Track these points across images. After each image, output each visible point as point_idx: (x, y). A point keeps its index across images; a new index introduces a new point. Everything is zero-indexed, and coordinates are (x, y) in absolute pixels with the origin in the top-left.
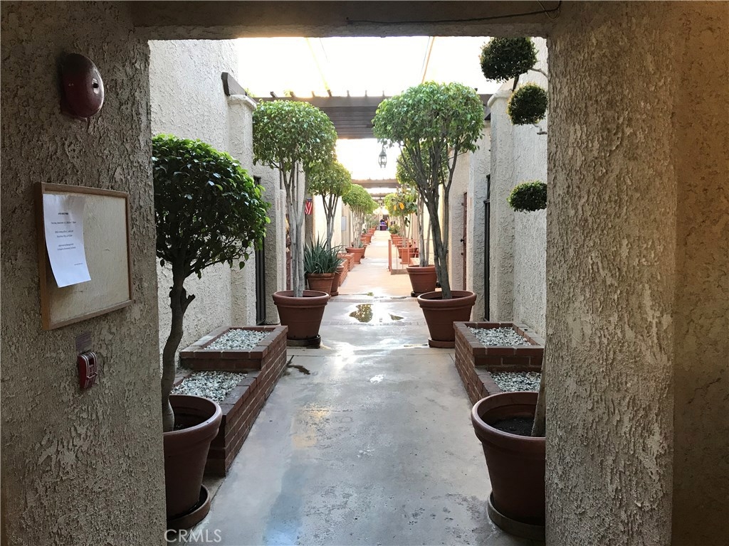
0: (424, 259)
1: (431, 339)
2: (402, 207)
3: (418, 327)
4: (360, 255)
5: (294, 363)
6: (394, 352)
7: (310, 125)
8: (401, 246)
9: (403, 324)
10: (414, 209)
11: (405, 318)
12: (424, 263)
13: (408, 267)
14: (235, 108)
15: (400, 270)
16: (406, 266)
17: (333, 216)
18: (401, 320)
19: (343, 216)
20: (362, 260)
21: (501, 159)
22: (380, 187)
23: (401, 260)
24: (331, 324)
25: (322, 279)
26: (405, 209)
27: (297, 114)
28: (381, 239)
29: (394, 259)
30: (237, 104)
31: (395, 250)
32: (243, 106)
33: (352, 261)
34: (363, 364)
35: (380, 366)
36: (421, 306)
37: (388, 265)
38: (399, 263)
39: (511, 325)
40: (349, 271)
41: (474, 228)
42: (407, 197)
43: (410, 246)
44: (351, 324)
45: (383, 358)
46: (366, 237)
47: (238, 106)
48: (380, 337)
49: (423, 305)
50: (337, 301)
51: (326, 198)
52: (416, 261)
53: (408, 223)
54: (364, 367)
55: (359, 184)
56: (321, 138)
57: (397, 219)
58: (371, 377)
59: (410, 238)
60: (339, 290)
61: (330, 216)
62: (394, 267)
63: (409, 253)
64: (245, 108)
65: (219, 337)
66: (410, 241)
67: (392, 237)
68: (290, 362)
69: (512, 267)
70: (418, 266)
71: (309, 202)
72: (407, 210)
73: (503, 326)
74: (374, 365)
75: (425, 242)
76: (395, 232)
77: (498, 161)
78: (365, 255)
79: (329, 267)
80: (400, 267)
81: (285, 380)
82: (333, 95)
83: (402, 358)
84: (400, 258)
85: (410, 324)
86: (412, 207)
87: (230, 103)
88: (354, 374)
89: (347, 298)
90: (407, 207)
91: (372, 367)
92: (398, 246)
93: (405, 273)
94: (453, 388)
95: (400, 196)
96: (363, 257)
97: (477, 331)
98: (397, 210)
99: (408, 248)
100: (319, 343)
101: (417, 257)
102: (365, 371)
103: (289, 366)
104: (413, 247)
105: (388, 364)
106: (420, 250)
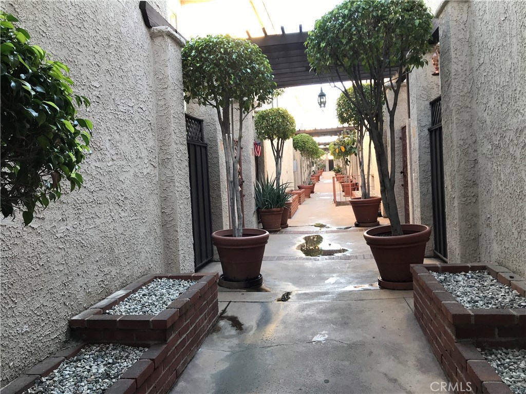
0: (365, 192)
1: (380, 278)
2: (343, 150)
3: (364, 262)
4: (309, 191)
5: (229, 313)
6: (342, 295)
7: (239, 56)
8: (343, 182)
9: (348, 258)
10: (353, 151)
11: (350, 250)
12: (366, 195)
13: (350, 200)
14: (158, 40)
15: (343, 202)
16: (349, 199)
17: (281, 157)
18: (346, 253)
19: (294, 160)
20: (311, 195)
21: (457, 71)
22: (324, 135)
23: (344, 194)
24: (276, 260)
25: (272, 213)
26: (346, 151)
27: (224, 45)
28: (328, 177)
29: (338, 193)
30: (160, 36)
31: (338, 186)
32: (166, 37)
33: (303, 196)
34: (305, 313)
35: (324, 316)
36: (368, 243)
37: (333, 198)
38: (342, 196)
39: (484, 268)
40: (300, 204)
41: (419, 157)
42: (347, 142)
43: (351, 182)
44: (296, 259)
45: (328, 305)
46: (316, 177)
47: (161, 38)
48: (325, 275)
49: (369, 242)
50: (286, 233)
51: (274, 142)
52: (358, 194)
53: (349, 163)
54: (305, 319)
55: (307, 133)
56: (252, 68)
57: (339, 161)
58: (314, 334)
59: (351, 175)
60: (289, 222)
61: (278, 157)
62: (338, 199)
63: (350, 187)
64: (169, 41)
65: (134, 292)
66: (351, 178)
67: (336, 175)
68: (224, 311)
69: (476, 196)
70: (360, 198)
71: (258, 145)
72: (348, 152)
73: (474, 269)
74: (318, 316)
75: (366, 177)
76: (338, 171)
77: (453, 74)
78: (315, 190)
79: (278, 202)
80: (343, 199)
81: (212, 340)
82: (269, 34)
83: (350, 305)
84: (343, 191)
85: (356, 257)
86: (351, 150)
87: (153, 36)
88: (293, 330)
89: (296, 229)
90: (347, 150)
91: (315, 319)
92: (341, 182)
93: (348, 204)
94: (420, 356)
95: (341, 141)
96: (313, 192)
97: (442, 277)
98: (339, 152)
99: (350, 183)
100: (261, 284)
101: (358, 190)
102: (307, 325)
103: (221, 317)
104: (354, 182)
105: (335, 315)
106: (360, 184)
